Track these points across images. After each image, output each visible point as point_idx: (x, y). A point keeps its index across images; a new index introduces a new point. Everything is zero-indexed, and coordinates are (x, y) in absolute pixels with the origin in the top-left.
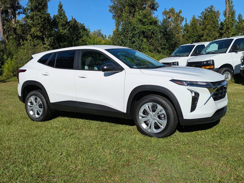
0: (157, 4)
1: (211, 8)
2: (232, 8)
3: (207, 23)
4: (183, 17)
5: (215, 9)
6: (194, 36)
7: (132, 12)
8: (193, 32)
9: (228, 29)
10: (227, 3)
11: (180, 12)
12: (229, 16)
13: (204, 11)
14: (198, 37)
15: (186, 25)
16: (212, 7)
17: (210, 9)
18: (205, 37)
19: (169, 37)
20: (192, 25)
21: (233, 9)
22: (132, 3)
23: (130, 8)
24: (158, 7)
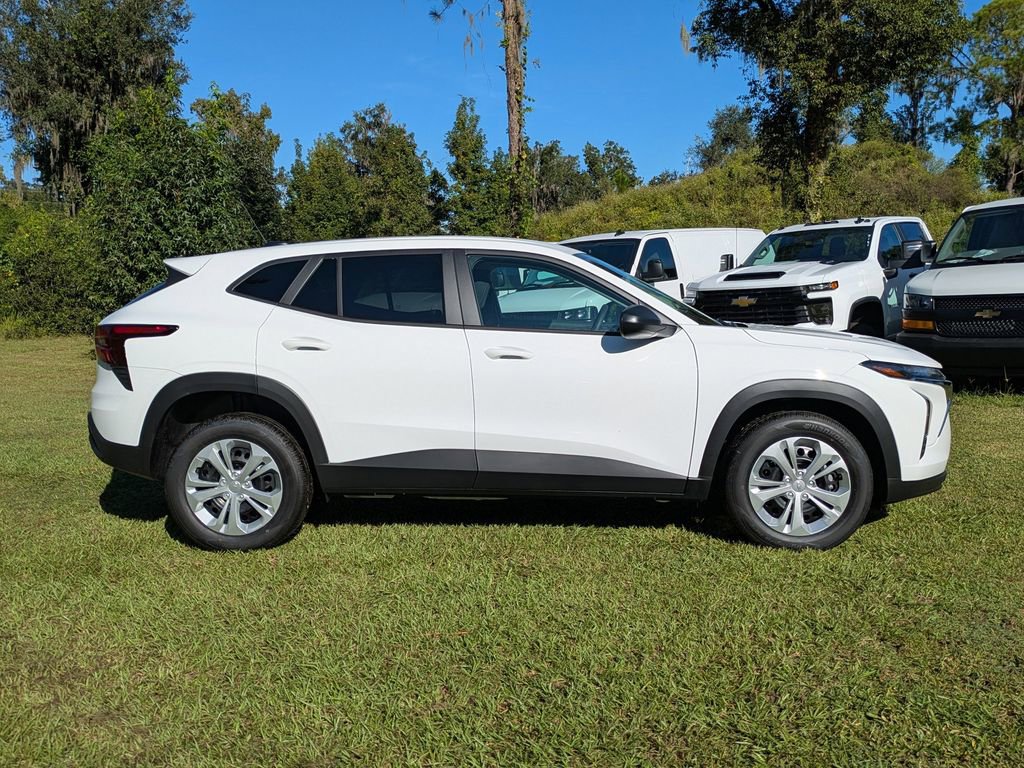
0: (179, 66)
1: (376, 112)
2: (475, 126)
3: (390, 171)
4: (275, 134)
5: (389, 118)
6: (336, 215)
7: (89, 90)
8: (332, 199)
9: (515, 200)
10: (515, 111)
11: (266, 113)
12: (520, 156)
13: (353, 121)
14: (350, 220)
15: (298, 170)
16: (381, 109)
17: (374, 116)
18: (385, 222)
19: (268, 211)
20: (326, 172)
21: (478, 129)
22: (94, 47)
23: (82, 71)
24: (184, 80)
